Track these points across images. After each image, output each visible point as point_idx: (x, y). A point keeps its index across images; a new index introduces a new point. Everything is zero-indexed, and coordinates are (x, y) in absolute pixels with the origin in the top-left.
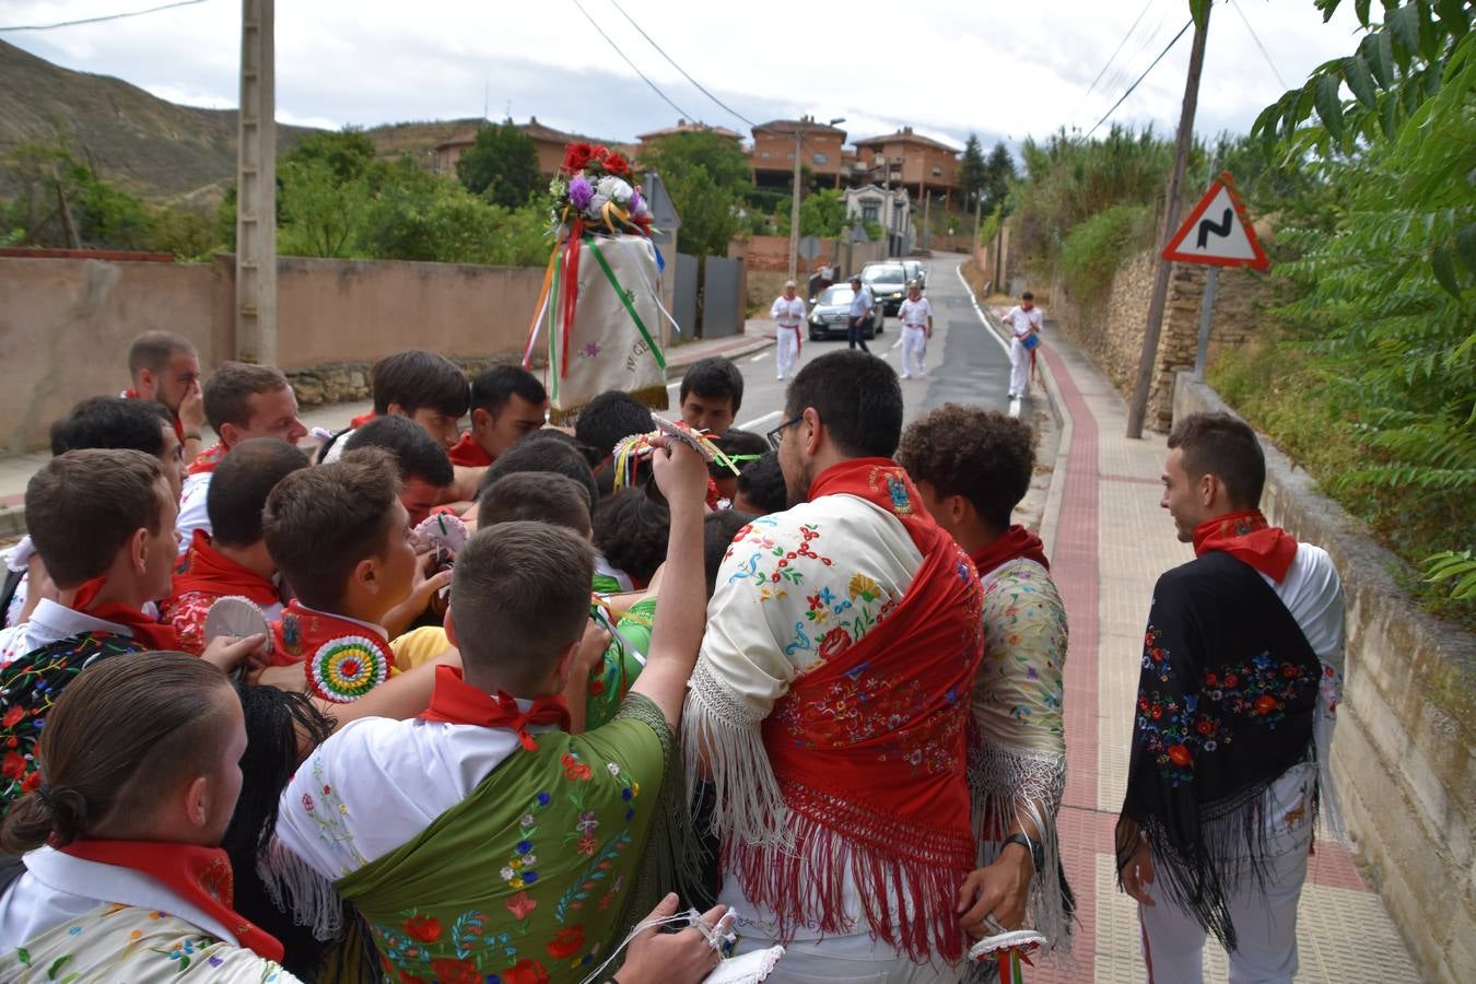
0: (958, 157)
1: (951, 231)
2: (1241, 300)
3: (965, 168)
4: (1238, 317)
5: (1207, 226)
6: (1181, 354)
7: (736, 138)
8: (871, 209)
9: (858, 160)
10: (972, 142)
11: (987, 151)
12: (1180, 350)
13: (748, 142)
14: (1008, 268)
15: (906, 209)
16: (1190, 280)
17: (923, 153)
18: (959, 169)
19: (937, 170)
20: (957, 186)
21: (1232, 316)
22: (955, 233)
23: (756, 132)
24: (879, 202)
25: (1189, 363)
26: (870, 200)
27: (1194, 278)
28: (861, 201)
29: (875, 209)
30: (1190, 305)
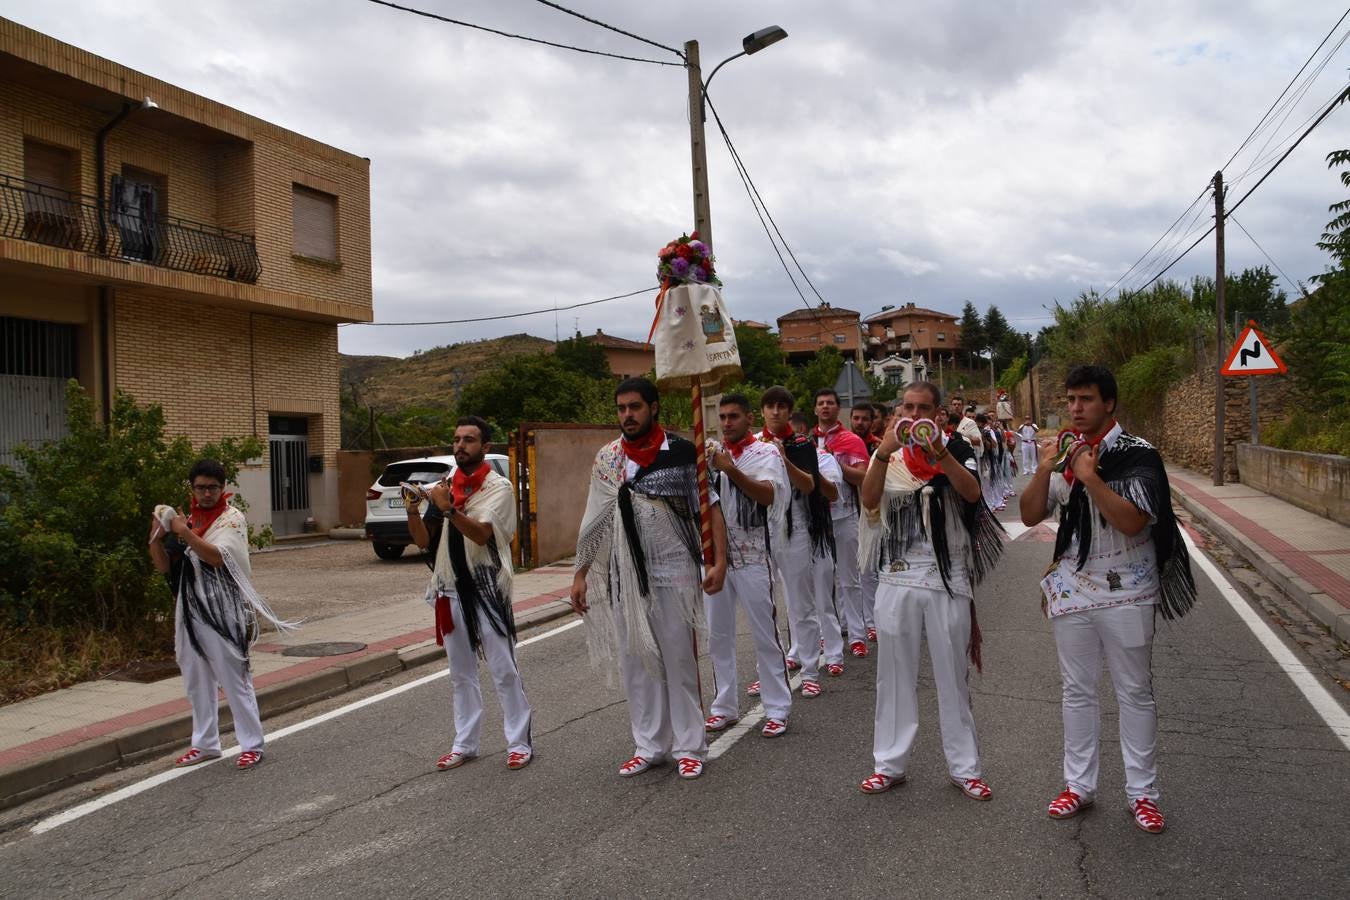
0: (958, 323)
1: (962, 387)
2: (1269, 395)
3: (965, 331)
4: (1270, 406)
5: (1245, 353)
6: (1237, 433)
7: (765, 328)
8: (894, 376)
9: (871, 336)
10: (969, 310)
11: (982, 314)
12: (1236, 430)
13: (775, 330)
14: (1041, 408)
15: (924, 372)
16: (1234, 387)
17: (928, 323)
18: (959, 333)
19: (941, 337)
20: (960, 347)
21: (1265, 406)
22: (965, 388)
23: (780, 322)
24: (901, 369)
25: (1244, 438)
26: (893, 368)
27: (1237, 386)
28: (885, 370)
29: (898, 376)
30: (1238, 402)
